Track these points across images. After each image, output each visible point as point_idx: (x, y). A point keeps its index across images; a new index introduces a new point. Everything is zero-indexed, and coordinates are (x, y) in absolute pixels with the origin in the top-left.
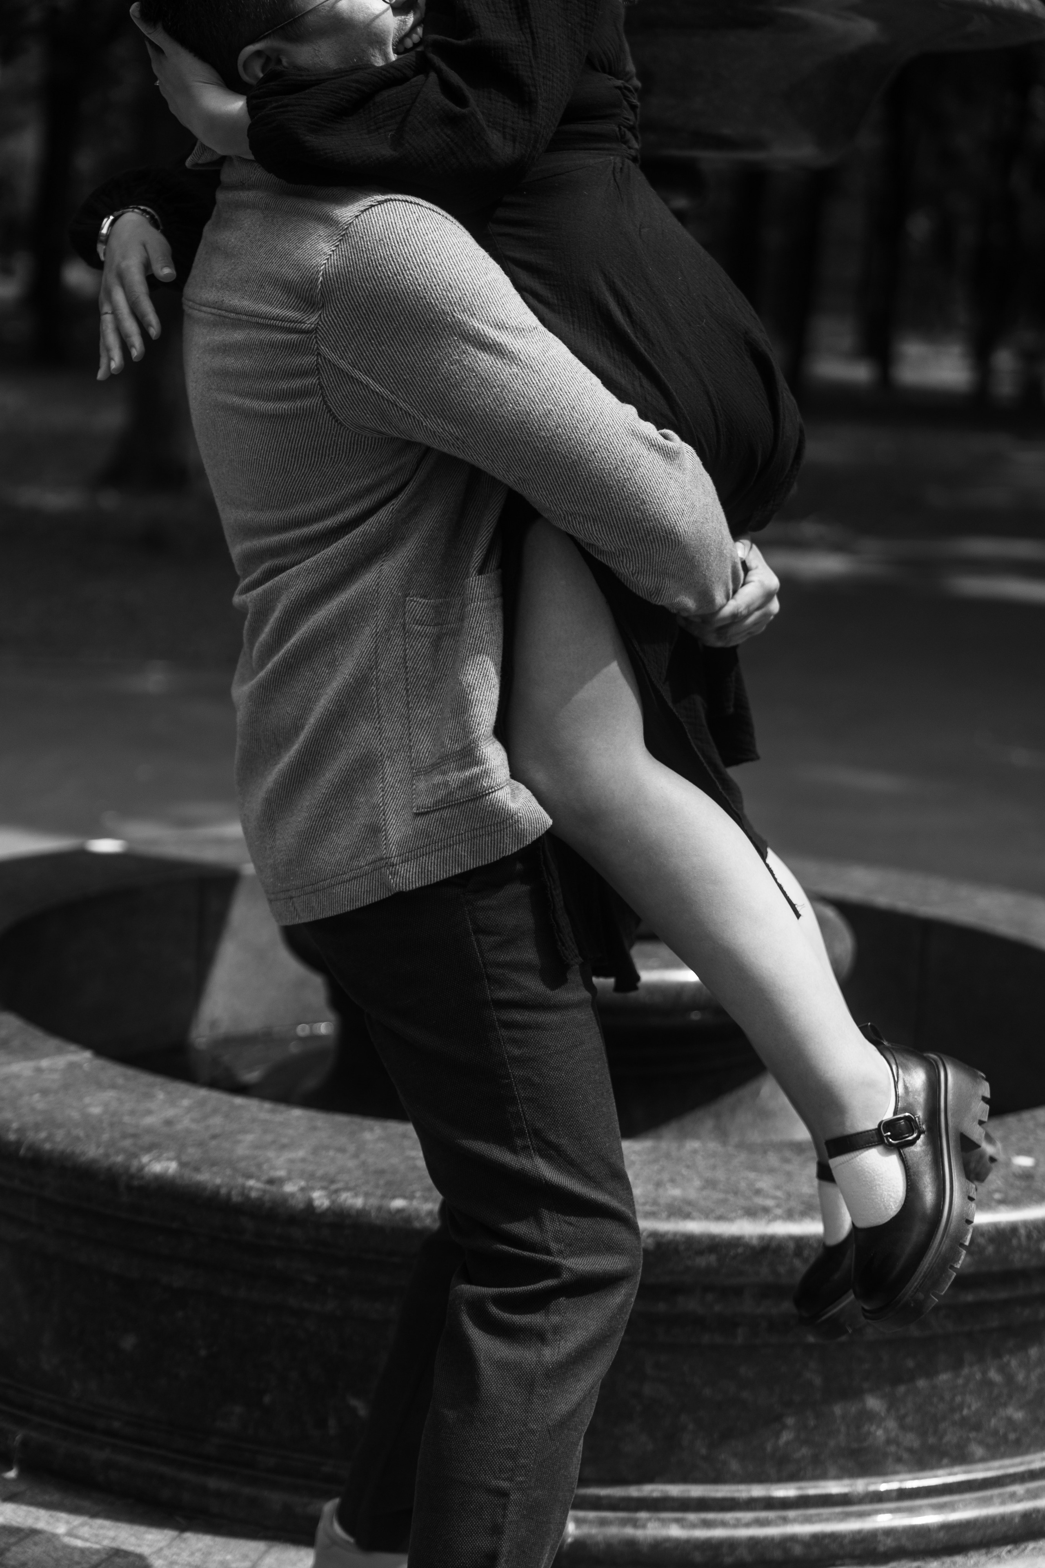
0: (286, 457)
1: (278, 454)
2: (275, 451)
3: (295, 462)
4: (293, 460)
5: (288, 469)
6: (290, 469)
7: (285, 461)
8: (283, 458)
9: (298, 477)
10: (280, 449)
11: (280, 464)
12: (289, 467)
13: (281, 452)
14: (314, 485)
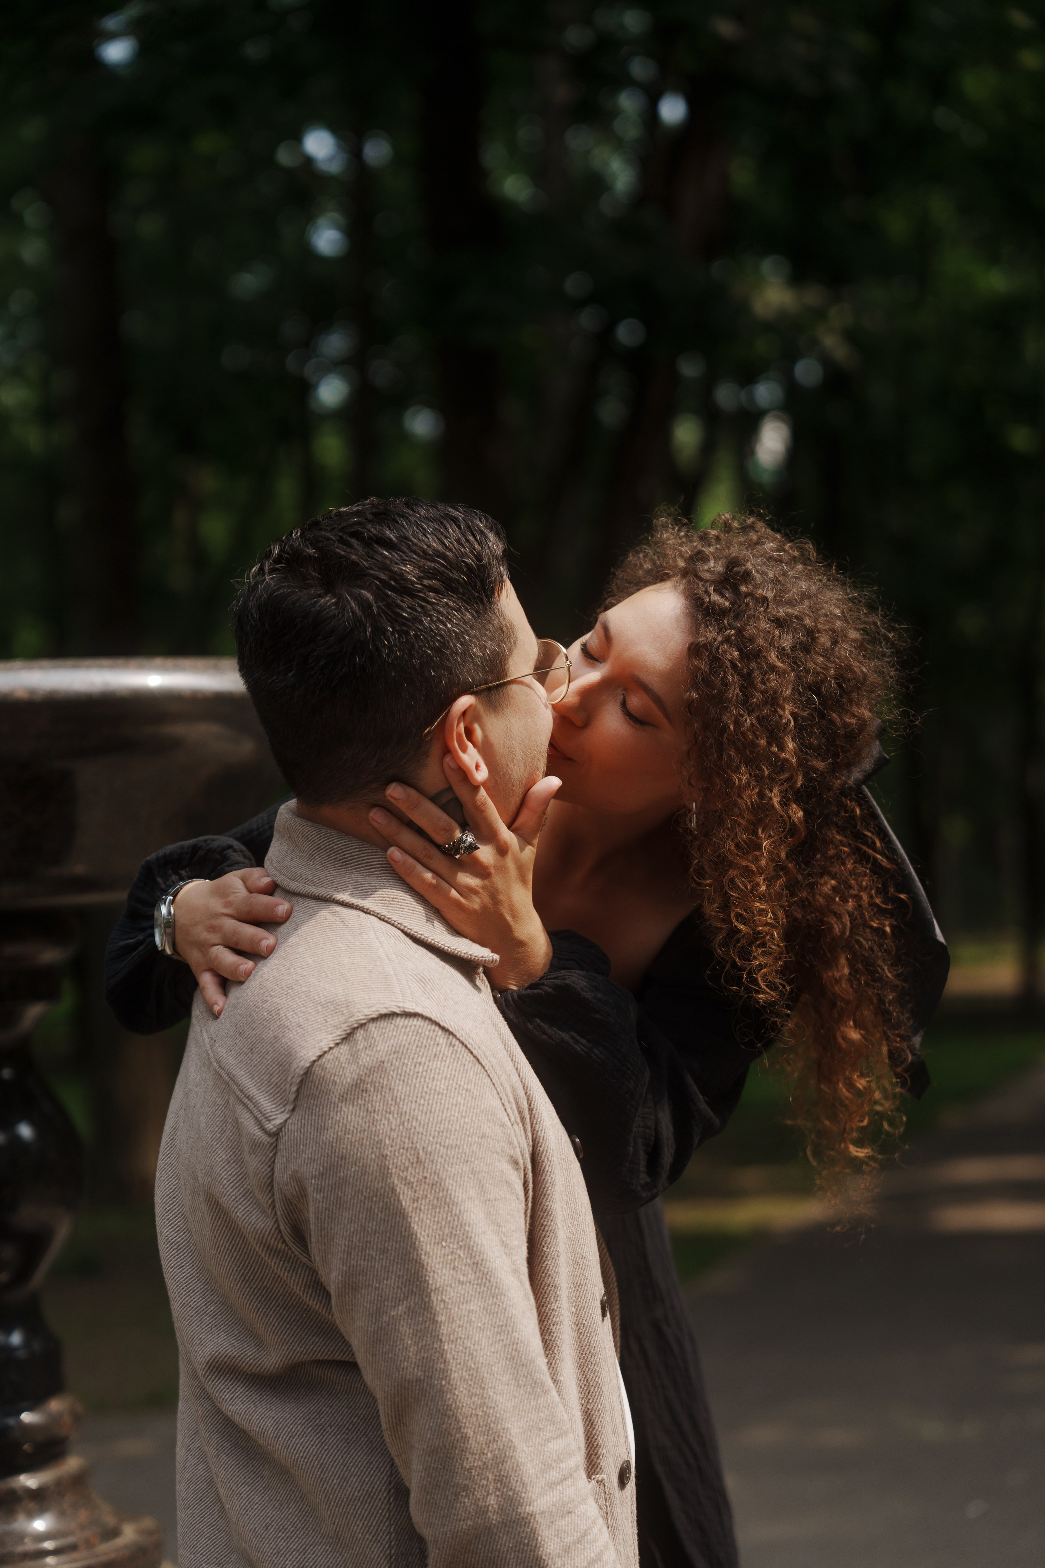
0: (250, 1262)
1: (241, 1255)
2: (239, 1251)
3: (258, 1269)
4: (257, 1267)
5: (247, 1278)
6: (249, 1277)
7: (248, 1266)
8: (246, 1261)
9: (259, 1290)
10: (245, 1250)
11: (239, 1269)
12: (249, 1275)
13: (245, 1254)
14: (277, 1304)
